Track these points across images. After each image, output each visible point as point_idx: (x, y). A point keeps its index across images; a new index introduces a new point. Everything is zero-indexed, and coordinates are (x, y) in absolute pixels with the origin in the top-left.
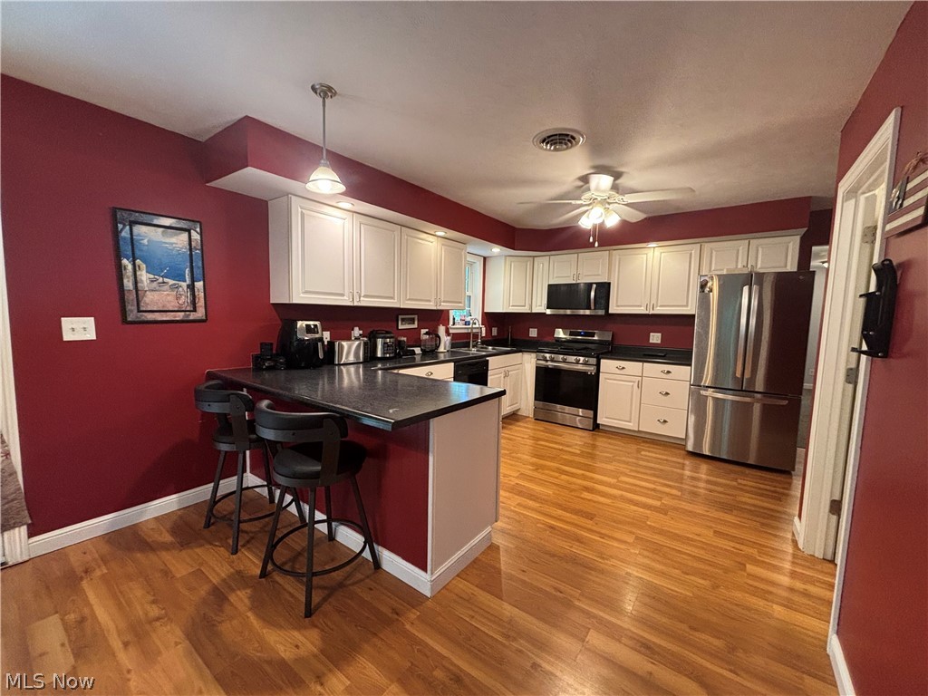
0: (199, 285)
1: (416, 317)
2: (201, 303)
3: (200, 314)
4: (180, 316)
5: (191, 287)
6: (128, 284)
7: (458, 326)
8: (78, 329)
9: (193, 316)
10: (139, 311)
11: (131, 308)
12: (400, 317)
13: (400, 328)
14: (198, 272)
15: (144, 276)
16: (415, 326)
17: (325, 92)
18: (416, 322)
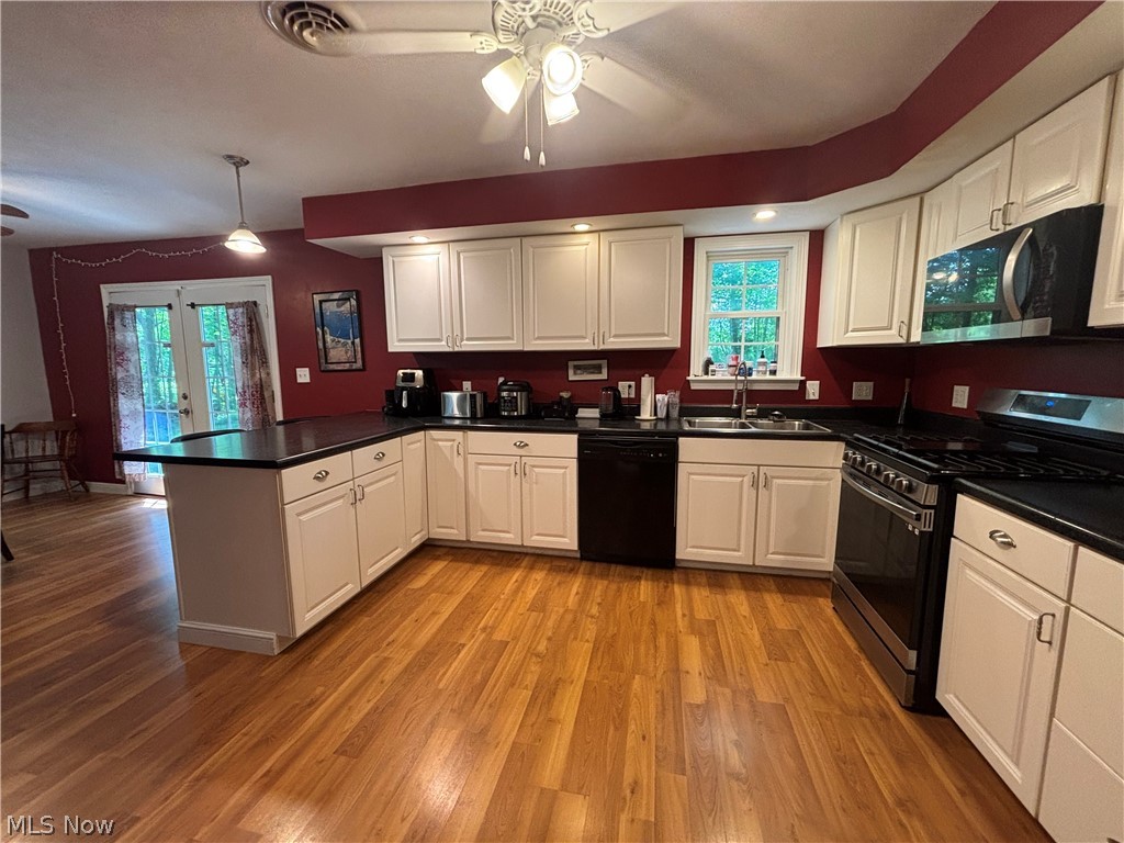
0: (357, 341)
1: (604, 363)
2: (359, 356)
3: (359, 365)
4: (347, 366)
5: (353, 343)
6: (321, 345)
7: (710, 377)
8: (303, 375)
9: (355, 366)
10: (327, 363)
11: (323, 361)
12: (571, 364)
13: (570, 379)
14: (357, 331)
15: (329, 338)
16: (604, 376)
17: (239, 163)
18: (605, 371)
